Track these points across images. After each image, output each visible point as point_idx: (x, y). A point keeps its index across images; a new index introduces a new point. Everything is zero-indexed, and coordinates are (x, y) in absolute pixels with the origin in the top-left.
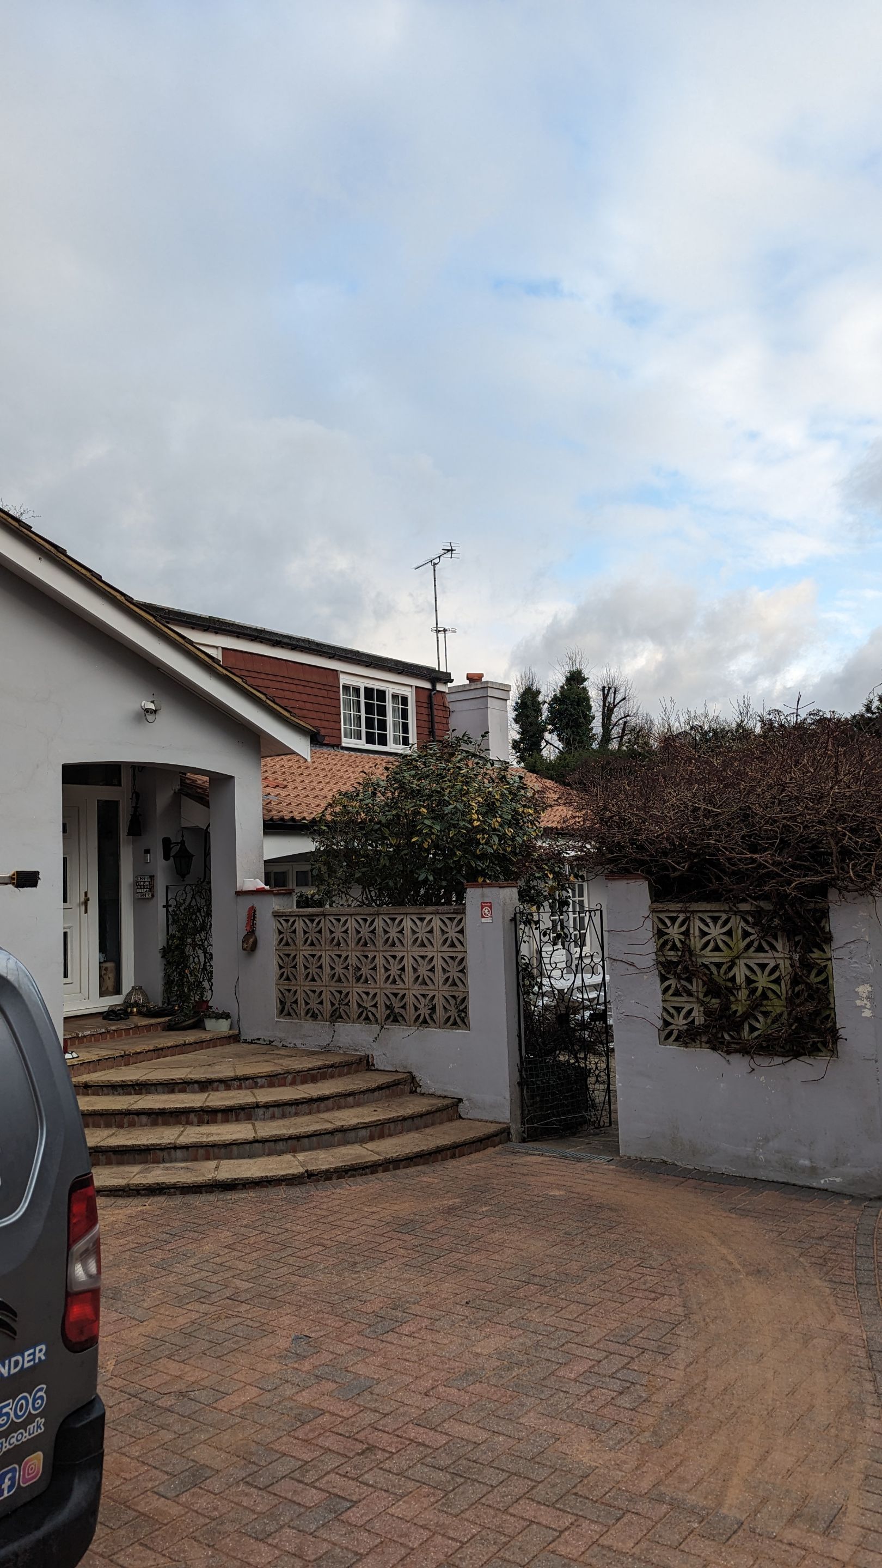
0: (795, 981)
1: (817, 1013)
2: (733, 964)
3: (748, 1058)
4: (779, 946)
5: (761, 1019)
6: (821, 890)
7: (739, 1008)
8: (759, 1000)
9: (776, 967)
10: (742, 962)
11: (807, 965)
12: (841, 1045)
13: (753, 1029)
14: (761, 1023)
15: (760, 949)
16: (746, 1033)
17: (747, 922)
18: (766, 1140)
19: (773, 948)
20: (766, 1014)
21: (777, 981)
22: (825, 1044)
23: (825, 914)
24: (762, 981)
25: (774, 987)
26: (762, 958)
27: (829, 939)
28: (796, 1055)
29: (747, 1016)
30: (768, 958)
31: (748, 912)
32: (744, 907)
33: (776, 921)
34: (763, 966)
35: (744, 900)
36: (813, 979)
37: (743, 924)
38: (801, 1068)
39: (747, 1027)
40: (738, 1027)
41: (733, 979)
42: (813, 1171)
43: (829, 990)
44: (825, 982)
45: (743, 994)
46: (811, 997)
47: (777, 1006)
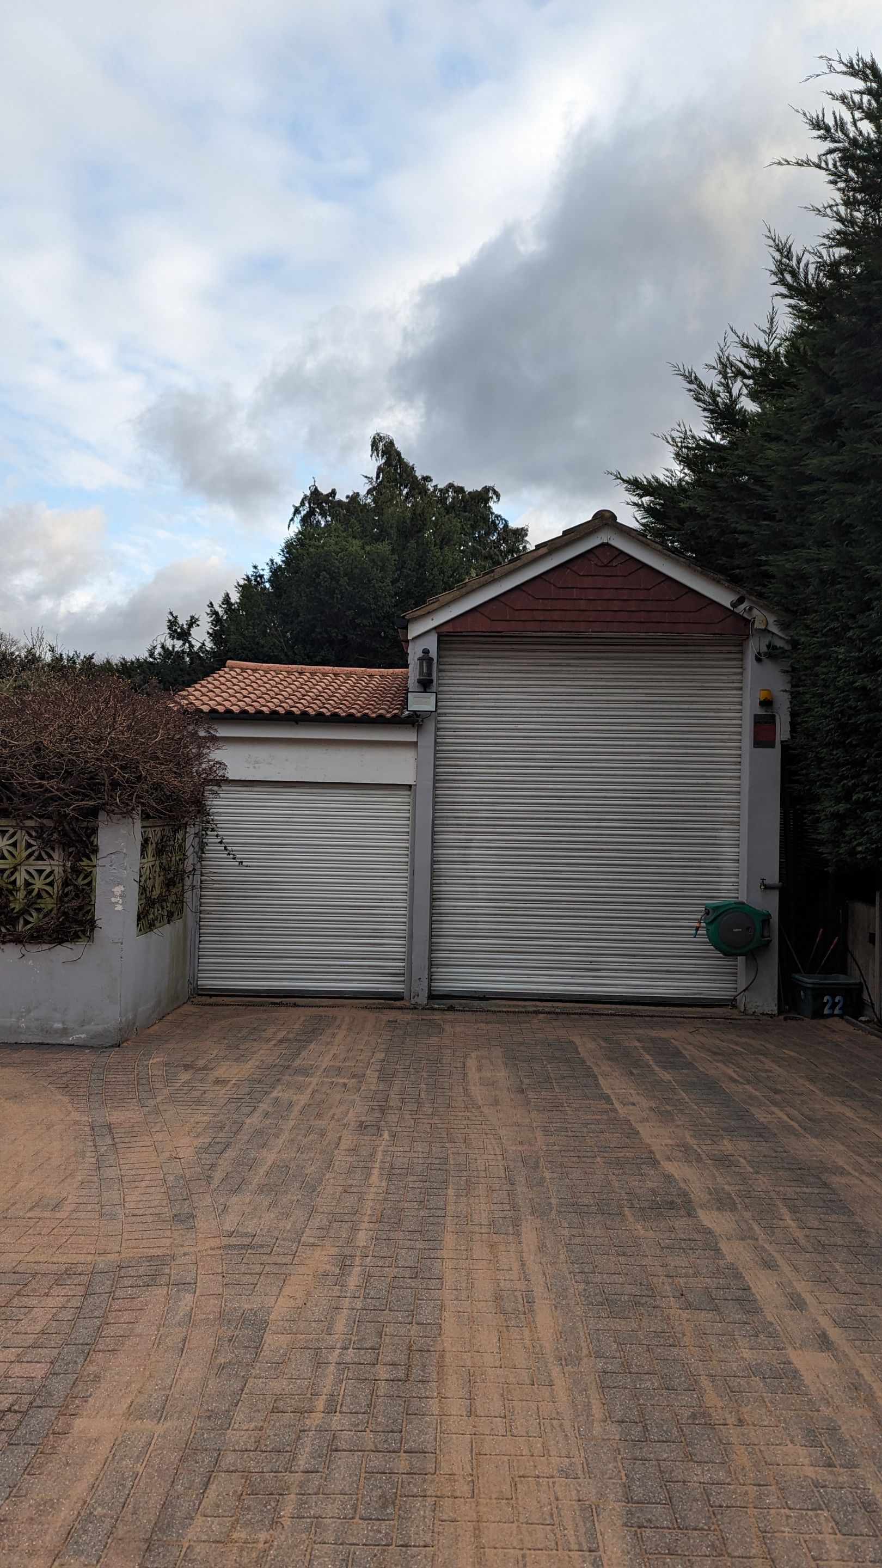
0: (66, 883)
1: (80, 908)
2: (15, 869)
3: (20, 946)
4: (56, 856)
5: (35, 914)
6: (93, 813)
7: (17, 906)
8: (33, 899)
9: (52, 872)
10: (23, 868)
11: (76, 871)
12: (96, 933)
13: (27, 922)
14: (34, 918)
15: (40, 858)
16: (20, 927)
17: (30, 835)
18: (29, 1011)
19: (50, 857)
20: (39, 910)
21: (51, 884)
22: (84, 932)
23: (95, 831)
24: (39, 884)
25: (48, 888)
26: (40, 865)
27: (96, 851)
28: (61, 942)
29: (24, 911)
30: (46, 866)
31: (32, 828)
32: (29, 823)
33: (55, 836)
34: (40, 872)
35: (31, 818)
36: (80, 882)
37: (27, 837)
38: (63, 952)
39: (21, 921)
40: (13, 921)
41: (14, 882)
42: (65, 1031)
43: (92, 890)
44: (90, 884)
45: (21, 894)
46: (77, 896)
47: (48, 904)
